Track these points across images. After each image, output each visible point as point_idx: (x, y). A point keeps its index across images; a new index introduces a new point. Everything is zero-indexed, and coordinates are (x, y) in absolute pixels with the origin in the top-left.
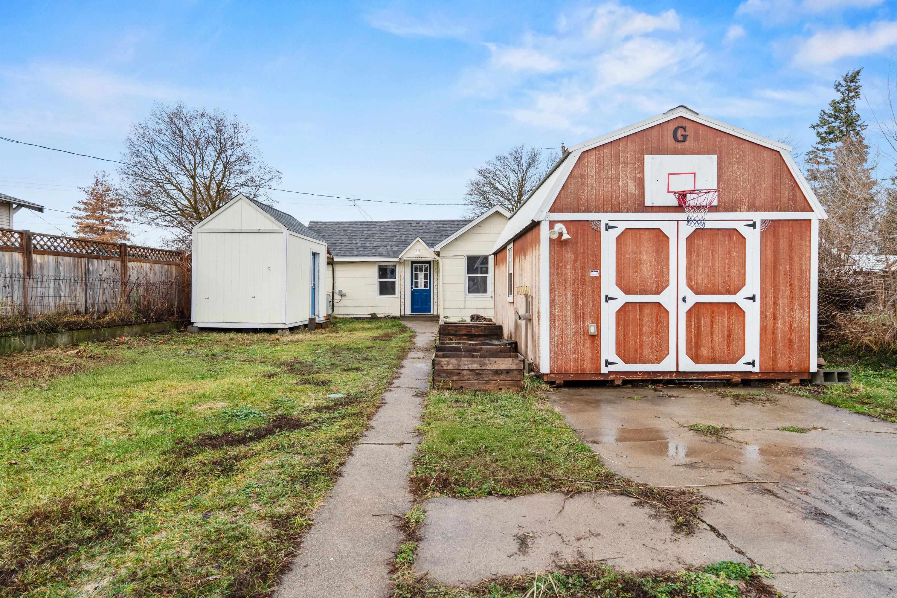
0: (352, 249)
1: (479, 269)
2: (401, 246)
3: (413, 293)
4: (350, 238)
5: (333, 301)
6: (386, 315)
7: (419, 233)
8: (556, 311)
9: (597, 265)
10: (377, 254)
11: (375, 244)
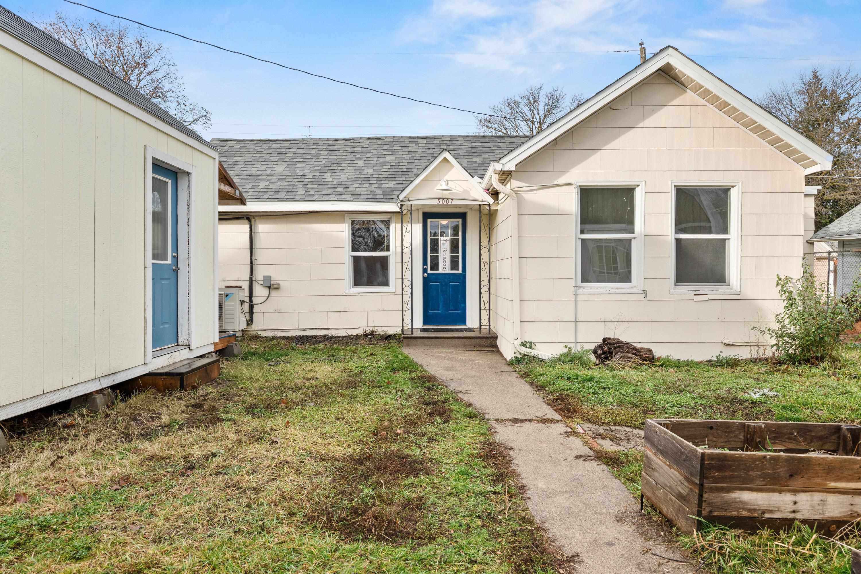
0: (294, 187)
2: (400, 179)
3: (426, 281)
4: (291, 166)
5: (251, 300)
6: (369, 330)
10: (347, 196)
11: (344, 177)
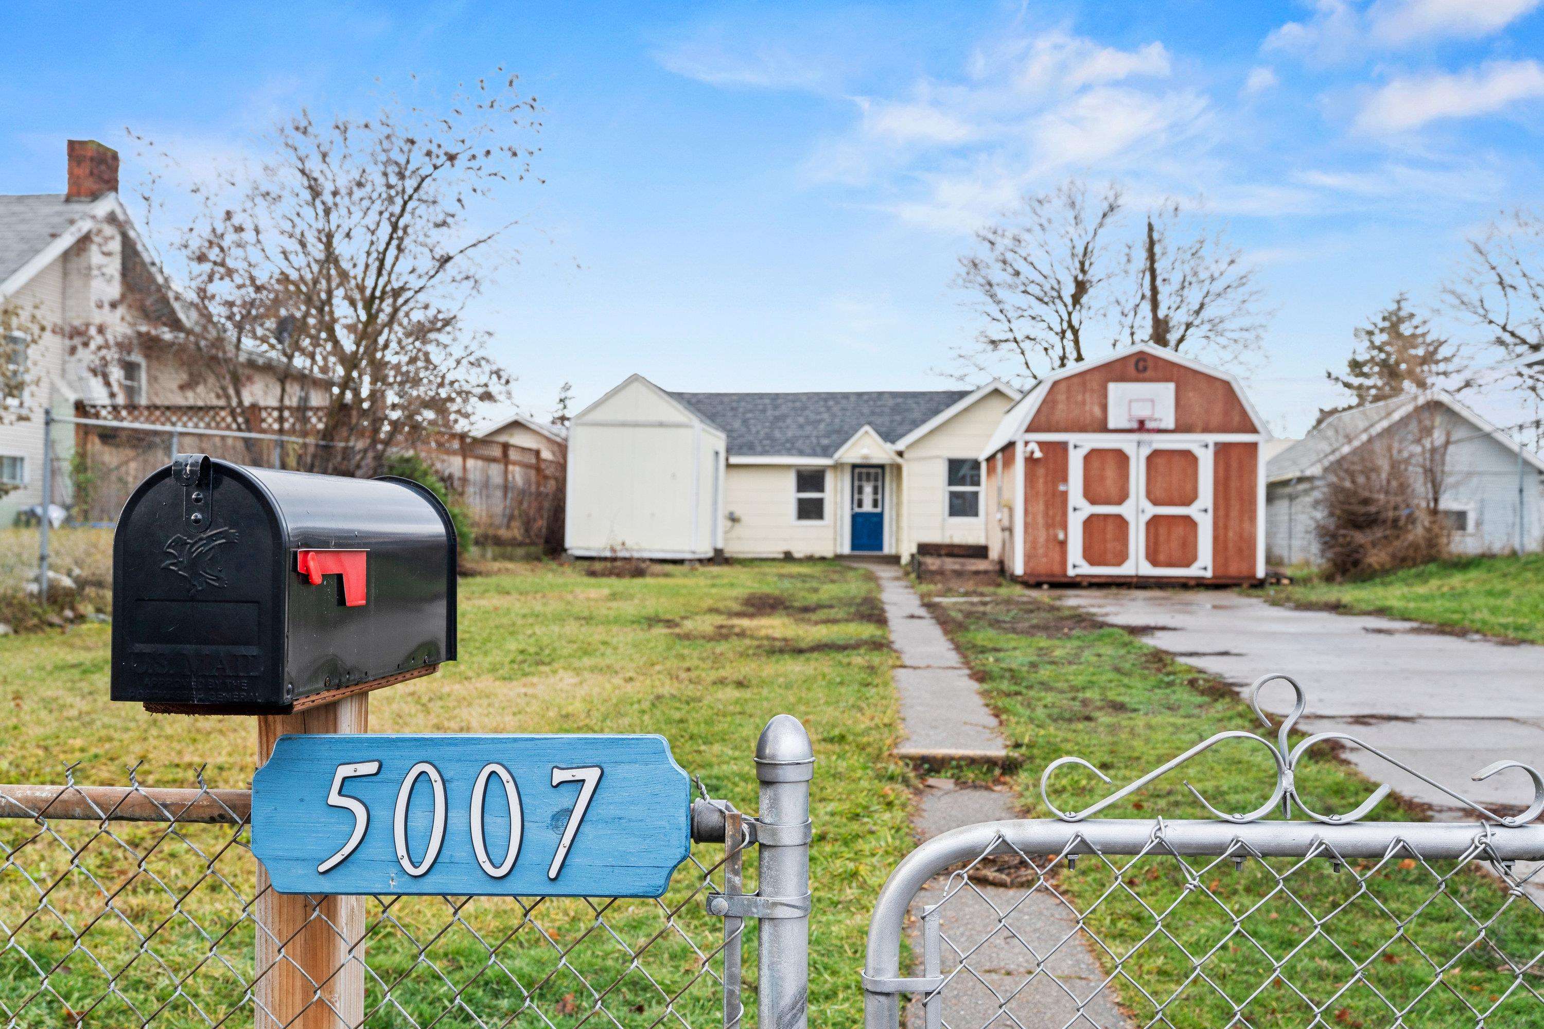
0: (752, 442)
1: (968, 479)
2: (834, 437)
3: (855, 517)
4: (745, 422)
6: (809, 554)
7: (862, 414)
8: (1029, 520)
9: (1065, 480)
10: (794, 452)
11: (790, 434)
